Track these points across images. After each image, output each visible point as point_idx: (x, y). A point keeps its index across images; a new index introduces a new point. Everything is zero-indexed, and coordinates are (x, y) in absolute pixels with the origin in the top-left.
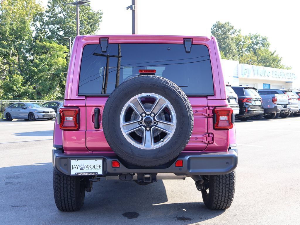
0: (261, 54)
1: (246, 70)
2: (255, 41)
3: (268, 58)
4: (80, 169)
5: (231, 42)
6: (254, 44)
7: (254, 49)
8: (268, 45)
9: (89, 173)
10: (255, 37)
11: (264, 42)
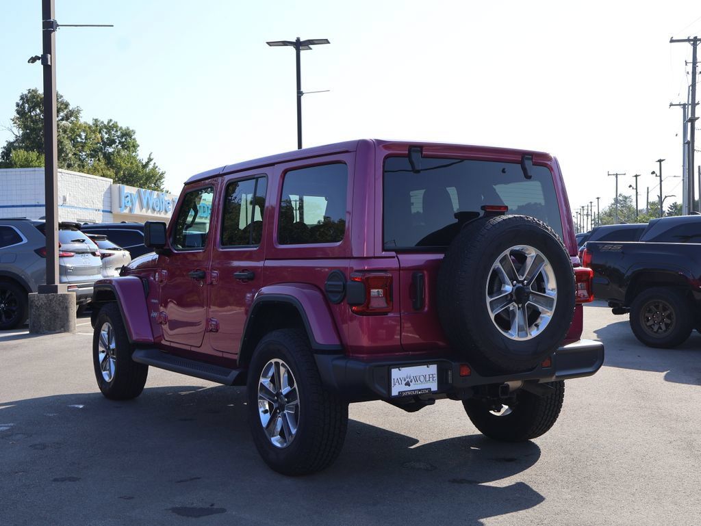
0: (123, 165)
1: (127, 196)
2: (106, 136)
3: (137, 172)
4: (406, 385)
5: (63, 137)
6: (105, 144)
7: (104, 154)
8: (134, 146)
9: (419, 390)
10: (107, 129)
11: (127, 139)
